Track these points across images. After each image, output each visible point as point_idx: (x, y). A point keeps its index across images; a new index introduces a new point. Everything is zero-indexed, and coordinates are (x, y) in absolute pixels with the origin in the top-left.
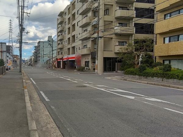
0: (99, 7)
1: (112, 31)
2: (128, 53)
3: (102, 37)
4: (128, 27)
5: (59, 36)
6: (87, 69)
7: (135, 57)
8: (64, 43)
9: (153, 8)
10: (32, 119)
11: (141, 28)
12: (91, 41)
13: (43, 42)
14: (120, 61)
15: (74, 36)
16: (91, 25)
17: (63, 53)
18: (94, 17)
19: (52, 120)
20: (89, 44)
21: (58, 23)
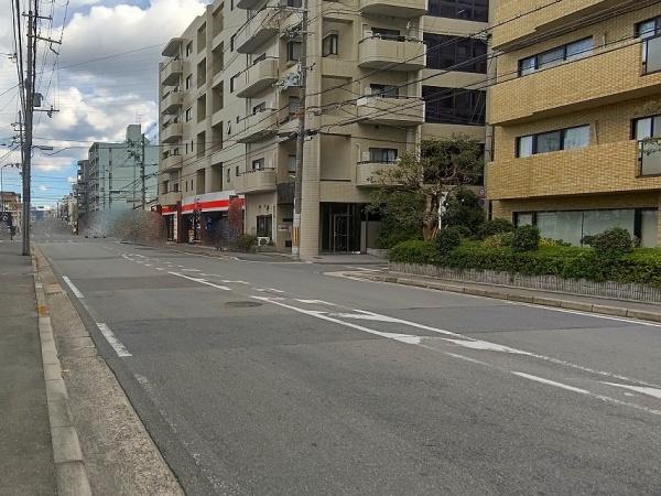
0: (305, 28)
1: (350, 113)
2: (402, 189)
3: (315, 133)
4: (404, 101)
5: (166, 125)
6: (263, 242)
7: (423, 202)
8: (183, 151)
9: (483, 36)
10: (68, 425)
11: (444, 105)
12: (277, 145)
13: (111, 147)
14: (375, 217)
15: (218, 128)
16: (278, 91)
17: (182, 188)
18: (289, 63)
19: (139, 423)
20: (272, 155)
21: (163, 79)
